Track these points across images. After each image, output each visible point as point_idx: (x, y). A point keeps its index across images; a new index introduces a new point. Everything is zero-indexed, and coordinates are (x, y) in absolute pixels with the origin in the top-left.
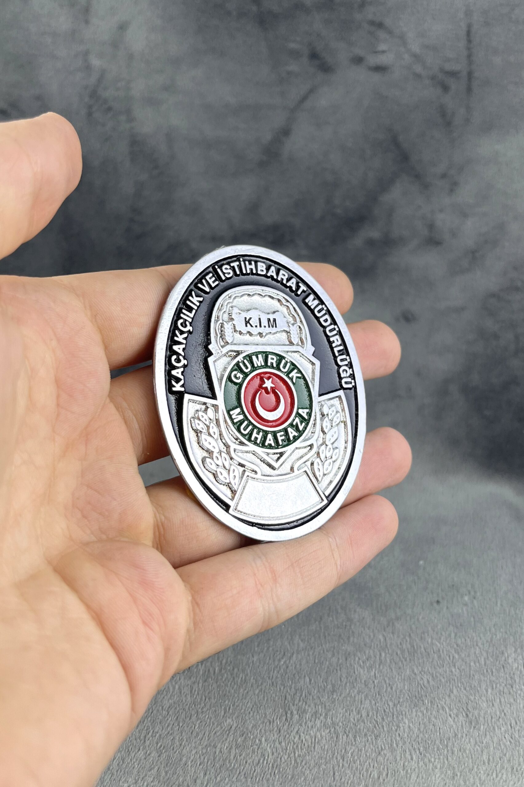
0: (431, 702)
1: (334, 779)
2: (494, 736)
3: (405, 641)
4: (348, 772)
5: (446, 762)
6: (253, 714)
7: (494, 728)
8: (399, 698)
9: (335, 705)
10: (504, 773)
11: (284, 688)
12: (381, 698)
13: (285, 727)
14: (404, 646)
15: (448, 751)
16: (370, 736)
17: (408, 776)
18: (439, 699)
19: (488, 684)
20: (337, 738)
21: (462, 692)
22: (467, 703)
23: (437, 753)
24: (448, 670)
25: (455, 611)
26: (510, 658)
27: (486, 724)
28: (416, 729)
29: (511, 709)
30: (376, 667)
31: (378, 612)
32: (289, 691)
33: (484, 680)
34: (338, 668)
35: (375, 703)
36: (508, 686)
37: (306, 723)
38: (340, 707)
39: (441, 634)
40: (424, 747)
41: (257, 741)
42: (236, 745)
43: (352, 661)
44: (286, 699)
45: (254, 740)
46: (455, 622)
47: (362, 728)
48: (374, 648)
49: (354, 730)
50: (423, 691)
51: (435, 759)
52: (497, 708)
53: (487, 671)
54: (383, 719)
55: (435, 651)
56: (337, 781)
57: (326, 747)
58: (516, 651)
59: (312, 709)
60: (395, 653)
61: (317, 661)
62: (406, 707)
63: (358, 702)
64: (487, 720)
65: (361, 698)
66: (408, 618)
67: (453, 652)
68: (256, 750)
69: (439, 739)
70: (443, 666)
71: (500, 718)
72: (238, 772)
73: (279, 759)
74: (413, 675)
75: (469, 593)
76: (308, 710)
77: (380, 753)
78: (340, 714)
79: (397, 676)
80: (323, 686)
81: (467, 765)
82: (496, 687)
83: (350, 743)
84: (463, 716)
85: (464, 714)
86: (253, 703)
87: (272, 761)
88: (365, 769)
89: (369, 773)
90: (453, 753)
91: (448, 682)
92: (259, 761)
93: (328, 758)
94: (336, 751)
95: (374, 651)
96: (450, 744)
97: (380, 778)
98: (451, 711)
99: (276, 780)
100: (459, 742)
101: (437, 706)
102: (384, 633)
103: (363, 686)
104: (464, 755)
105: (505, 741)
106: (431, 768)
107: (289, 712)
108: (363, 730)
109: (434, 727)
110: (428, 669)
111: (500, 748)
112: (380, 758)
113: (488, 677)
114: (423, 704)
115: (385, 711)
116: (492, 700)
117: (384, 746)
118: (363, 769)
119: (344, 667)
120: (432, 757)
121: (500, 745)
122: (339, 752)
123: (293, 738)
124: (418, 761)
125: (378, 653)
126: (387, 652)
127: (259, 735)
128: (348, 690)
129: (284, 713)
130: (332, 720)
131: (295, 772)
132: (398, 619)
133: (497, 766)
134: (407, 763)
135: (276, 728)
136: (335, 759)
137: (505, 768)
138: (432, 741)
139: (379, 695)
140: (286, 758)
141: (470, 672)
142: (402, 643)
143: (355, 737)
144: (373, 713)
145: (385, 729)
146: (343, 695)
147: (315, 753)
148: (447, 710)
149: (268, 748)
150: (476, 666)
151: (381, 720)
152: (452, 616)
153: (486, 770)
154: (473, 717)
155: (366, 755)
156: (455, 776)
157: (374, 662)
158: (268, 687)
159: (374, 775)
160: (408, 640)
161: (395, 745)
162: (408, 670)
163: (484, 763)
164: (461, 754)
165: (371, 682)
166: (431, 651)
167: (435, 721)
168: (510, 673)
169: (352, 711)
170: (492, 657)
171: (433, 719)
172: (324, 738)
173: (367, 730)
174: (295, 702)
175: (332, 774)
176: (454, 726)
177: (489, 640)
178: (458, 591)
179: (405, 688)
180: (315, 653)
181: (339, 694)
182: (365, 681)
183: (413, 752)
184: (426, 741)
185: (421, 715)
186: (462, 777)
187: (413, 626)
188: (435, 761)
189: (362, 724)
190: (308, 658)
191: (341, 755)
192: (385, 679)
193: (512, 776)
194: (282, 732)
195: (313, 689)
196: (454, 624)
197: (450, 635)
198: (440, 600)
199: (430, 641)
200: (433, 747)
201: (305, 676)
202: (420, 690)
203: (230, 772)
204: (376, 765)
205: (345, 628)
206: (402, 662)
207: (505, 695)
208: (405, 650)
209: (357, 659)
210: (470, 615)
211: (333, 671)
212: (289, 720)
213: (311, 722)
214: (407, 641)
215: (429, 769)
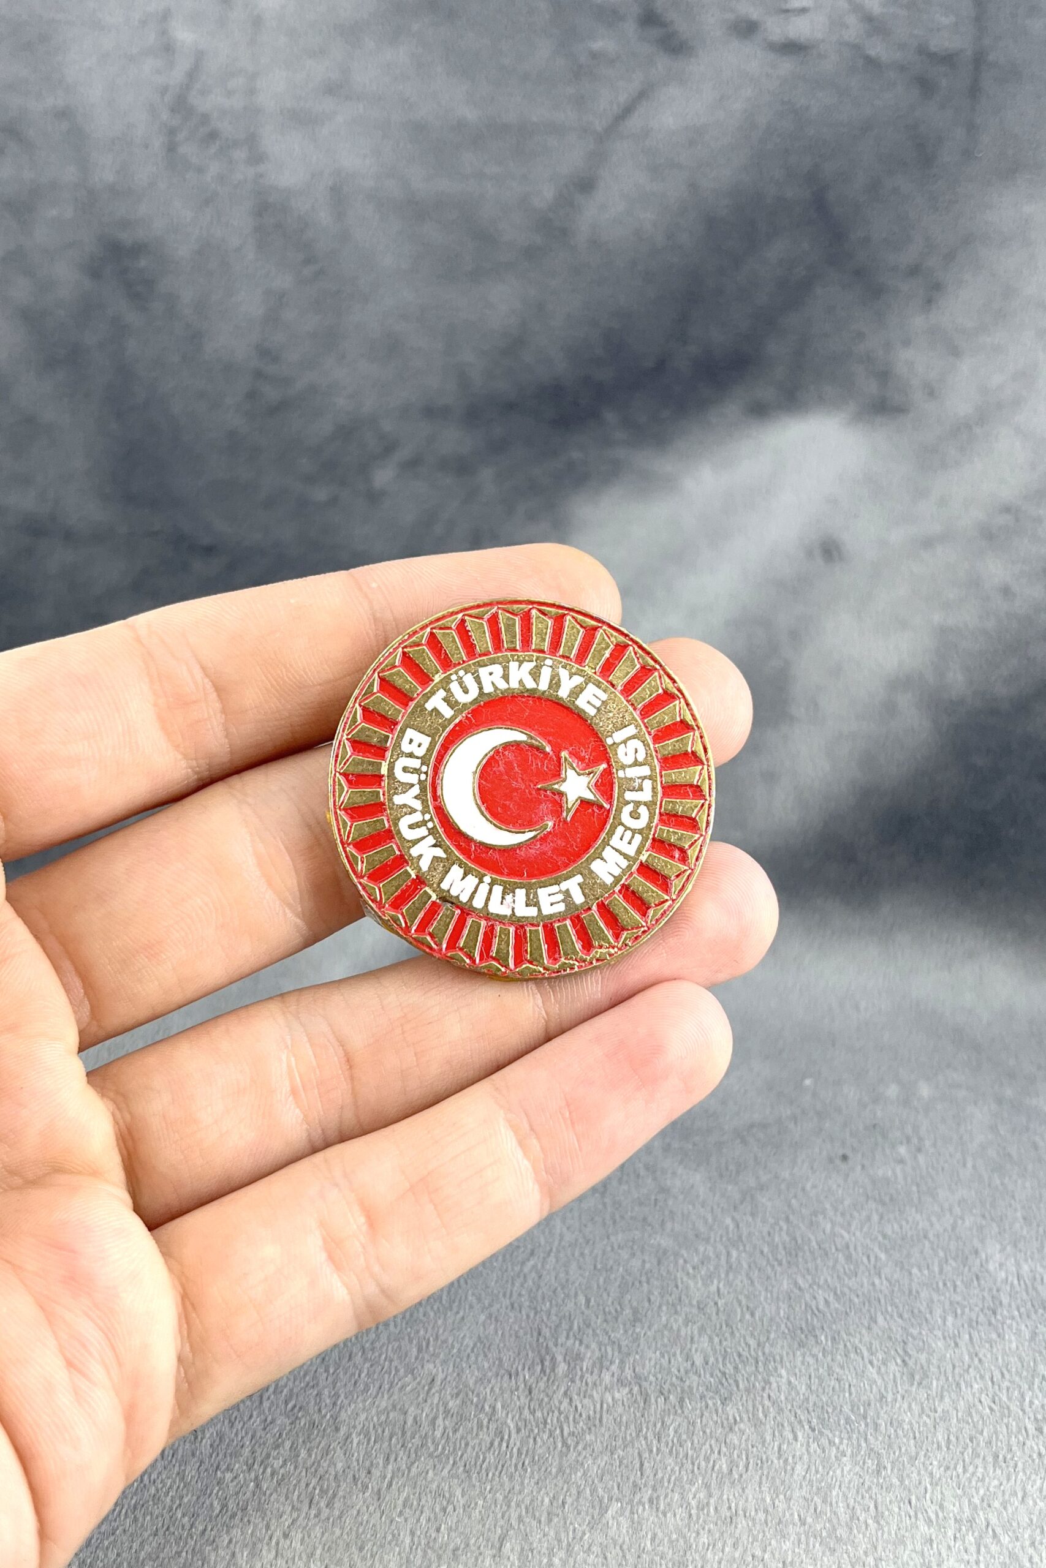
0: (834, 1339)
1: (642, 1475)
2: (958, 1400)
3: (777, 1228)
4: (670, 1461)
5: (864, 1445)
6: (477, 1358)
7: (958, 1385)
8: (768, 1332)
9: (639, 1345)
10: (980, 1465)
11: (536, 1314)
12: (732, 1333)
13: (542, 1385)
14: (777, 1239)
15: (867, 1425)
16: (712, 1398)
17: (789, 1468)
18: (849, 1334)
19: (947, 1306)
20: (645, 1403)
21: (895, 1321)
22: (904, 1341)
23: (845, 1428)
24: (865, 1281)
25: (880, 1173)
26: (991, 1262)
27: (943, 1378)
28: (803, 1387)
29: (992, 1352)
30: (719, 1276)
31: (721, 1176)
32: (545, 1319)
33: (939, 1301)
34: (644, 1279)
35: (720, 1341)
36: (986, 1311)
37: (582, 1377)
38: (649, 1348)
39: (851, 1216)
40: (819, 1417)
41: (487, 1408)
42: (445, 1412)
43: (672, 1265)
44: (539, 1334)
45: (480, 1407)
46: (879, 1194)
47: (695, 1385)
48: (715, 1241)
49: (679, 1389)
50: (815, 1320)
51: (841, 1439)
52: (964, 1349)
53: (945, 1284)
54: (736, 1368)
55: (839, 1246)
56: (648, 1477)
57: (624, 1418)
58: (1003, 1250)
59: (593, 1352)
60: (758, 1251)
61: (599, 1266)
62: (782, 1347)
63: (686, 1338)
64: (945, 1371)
65: (692, 1332)
66: (783, 1186)
67: (876, 1249)
68: (485, 1422)
69: (849, 1404)
70: (856, 1276)
71: (969, 1366)
72: (451, 1462)
73: (531, 1441)
74: (797, 1291)
75: (908, 1140)
76: (585, 1354)
77: (731, 1429)
78: (650, 1360)
79: (763, 1293)
80: (613, 1311)
81: (906, 1450)
82: (963, 1313)
83: (672, 1411)
84: (897, 1364)
85: (899, 1361)
86: (475, 1339)
87: (518, 1444)
88: (702, 1457)
89: (712, 1462)
90: (876, 1427)
91: (867, 1304)
92: (492, 1444)
93: (628, 1438)
94: (644, 1426)
95: (715, 1248)
96: (871, 1413)
97: (734, 1472)
98: (872, 1354)
99: (528, 1475)
100: (889, 1408)
101: (845, 1346)
102: (735, 1214)
103: (695, 1311)
104: (900, 1432)
105: (981, 1408)
106: (833, 1457)
107: (548, 1358)
108: (698, 1389)
109: (839, 1382)
110: (826, 1281)
111: (970, 1421)
112: (734, 1438)
113: (947, 1295)
114: (817, 1342)
115: (740, 1355)
116: (954, 1336)
117: (740, 1416)
118: (697, 1457)
119: (656, 1275)
120: (834, 1436)
121: (970, 1414)
122: (651, 1425)
123: (557, 1404)
124: (808, 1442)
125: (724, 1251)
126: (741, 1248)
127: (488, 1397)
128: (664, 1319)
129: (537, 1360)
130: (634, 1371)
131: (564, 1462)
132: (762, 1188)
133: (966, 1454)
134: (785, 1446)
135: (523, 1386)
136: (642, 1438)
137: (982, 1457)
138: (835, 1408)
139: (727, 1325)
140: (545, 1437)
141: (910, 1284)
142: (772, 1232)
143: (681, 1401)
144: (717, 1359)
145: (741, 1386)
146: (656, 1327)
147: (603, 1430)
148: (866, 1354)
149: (509, 1421)
150: (923, 1275)
151: (732, 1371)
152: (874, 1182)
153: (944, 1459)
154: (916, 1364)
155: (704, 1432)
156: (882, 1469)
157: (717, 1267)
158: (503, 1311)
159: (721, 1467)
160: (785, 1227)
161: (761, 1415)
162: (785, 1282)
163: (939, 1447)
164: (892, 1431)
165: (712, 1304)
166: (830, 1248)
167: (841, 1372)
168: (990, 1290)
169: (674, 1355)
170: (955, 1259)
171: (838, 1370)
172: (620, 1403)
173: (705, 1388)
174: (559, 1340)
175: (638, 1466)
176: (879, 1382)
177: (950, 1229)
178: (884, 1136)
179: (779, 1314)
180: (596, 1251)
181: (646, 1325)
182: (698, 1302)
183: (797, 1427)
184: (823, 1407)
185: (811, 1361)
186: (896, 1470)
187: (793, 1201)
188: (841, 1443)
189: (696, 1378)
190: (581, 1260)
191: (654, 1433)
192: (740, 1297)
193: (995, 1471)
194: (535, 1392)
195: (594, 1317)
196: (877, 1196)
197: (869, 1218)
198: (850, 1154)
199: (828, 1227)
200: (836, 1419)
201: (576, 1295)
202: (809, 1317)
203: (436, 1460)
204: (724, 1449)
205: (656, 1204)
206: (773, 1267)
207: (980, 1327)
208: (777, 1246)
209: (681, 1261)
210: (909, 1179)
211: (633, 1284)
212: (548, 1371)
213: (592, 1373)
214: (781, 1229)
215: (830, 1457)
